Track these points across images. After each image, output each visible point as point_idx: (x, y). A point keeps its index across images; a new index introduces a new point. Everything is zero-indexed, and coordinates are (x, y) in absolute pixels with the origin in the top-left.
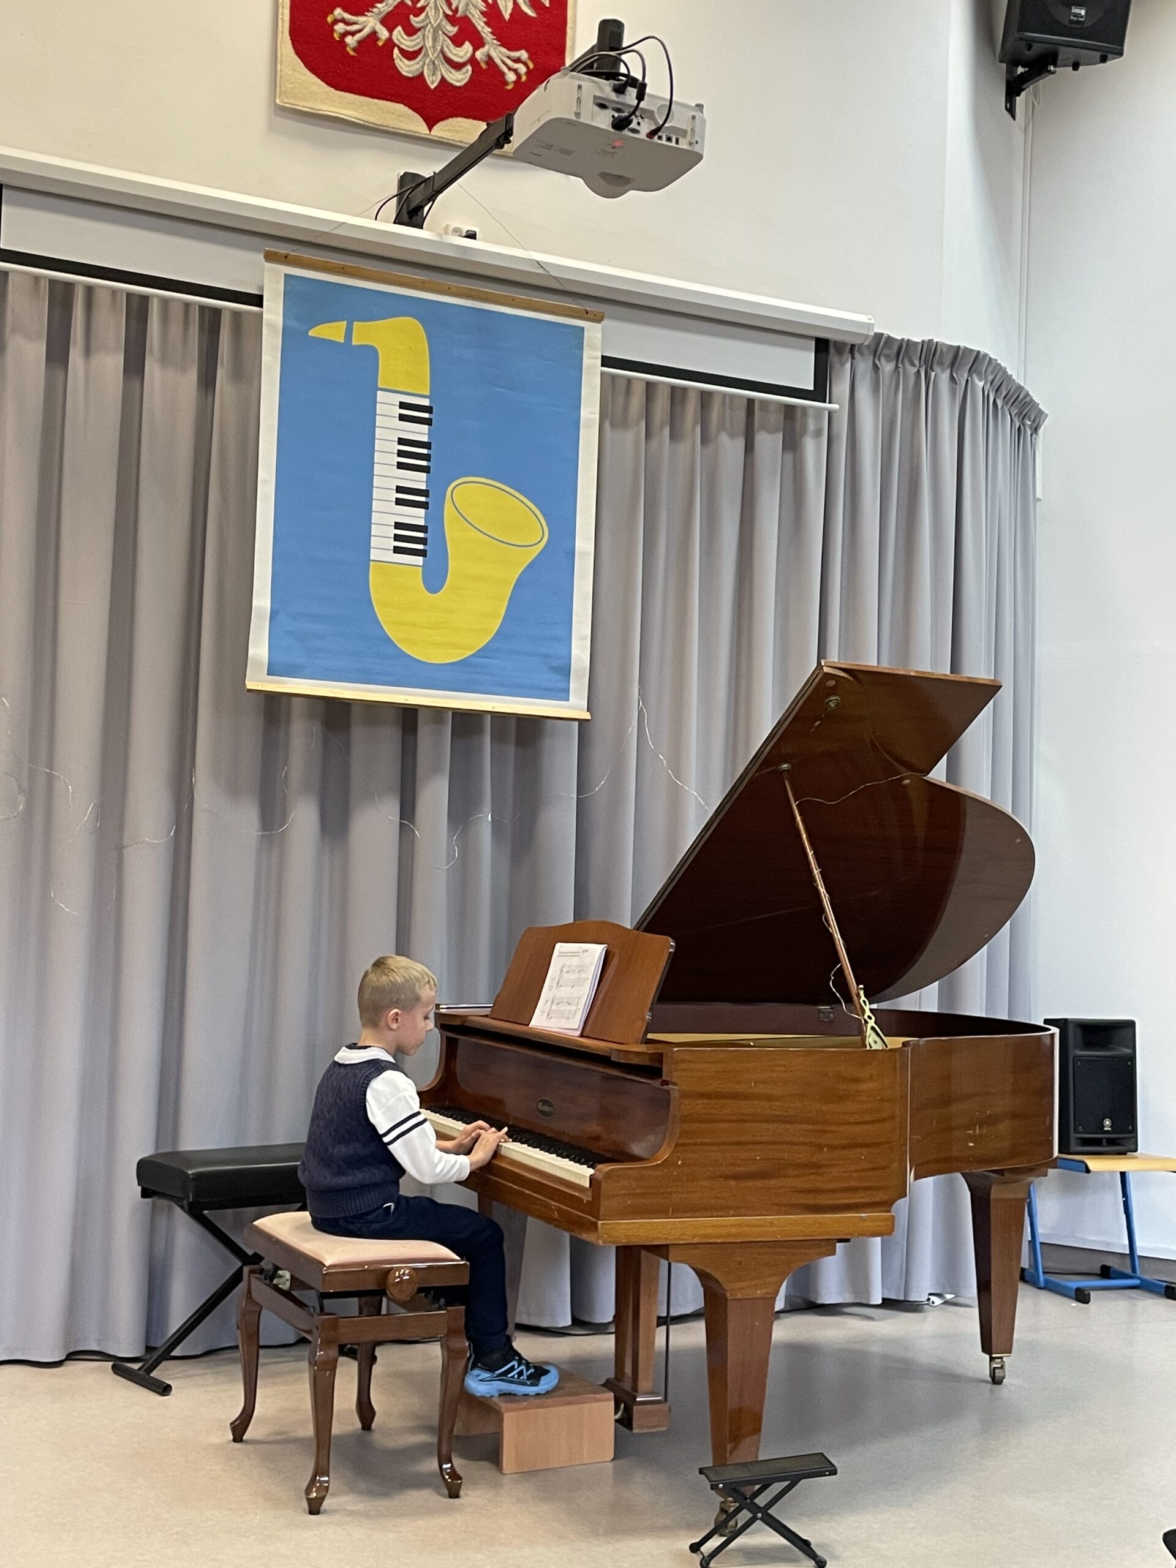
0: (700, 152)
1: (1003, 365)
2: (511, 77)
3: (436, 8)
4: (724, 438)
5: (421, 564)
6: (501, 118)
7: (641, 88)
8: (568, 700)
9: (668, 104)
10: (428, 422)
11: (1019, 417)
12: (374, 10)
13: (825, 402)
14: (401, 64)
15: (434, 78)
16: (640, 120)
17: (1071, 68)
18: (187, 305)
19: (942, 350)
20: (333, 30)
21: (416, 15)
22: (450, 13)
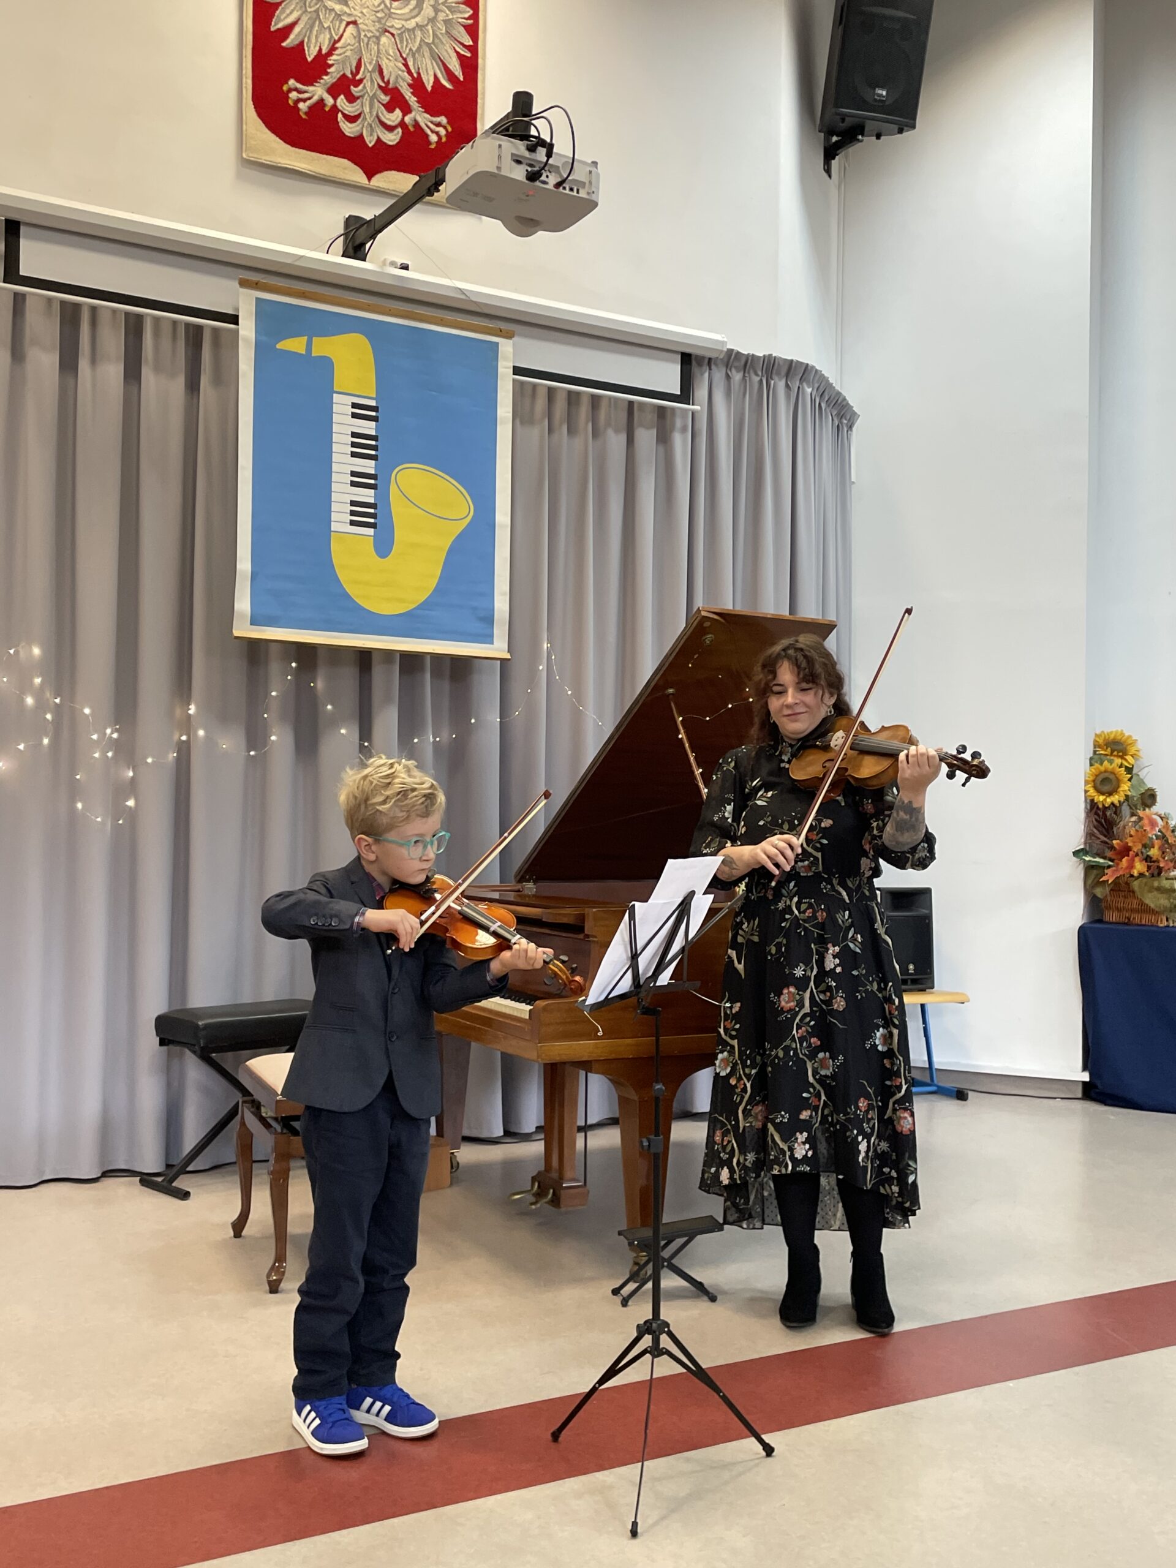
0: (596, 200)
1: (826, 375)
2: (434, 138)
3: (372, 81)
4: (610, 432)
5: (373, 534)
6: (431, 172)
7: (550, 148)
8: (493, 644)
9: (571, 161)
10: (375, 419)
11: (838, 417)
12: (322, 81)
13: (689, 404)
14: (344, 126)
15: (371, 138)
16: (548, 174)
17: (875, 138)
18: (175, 323)
19: (779, 364)
20: (288, 98)
21: (356, 86)
22: (383, 85)
